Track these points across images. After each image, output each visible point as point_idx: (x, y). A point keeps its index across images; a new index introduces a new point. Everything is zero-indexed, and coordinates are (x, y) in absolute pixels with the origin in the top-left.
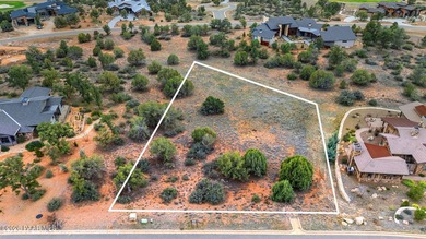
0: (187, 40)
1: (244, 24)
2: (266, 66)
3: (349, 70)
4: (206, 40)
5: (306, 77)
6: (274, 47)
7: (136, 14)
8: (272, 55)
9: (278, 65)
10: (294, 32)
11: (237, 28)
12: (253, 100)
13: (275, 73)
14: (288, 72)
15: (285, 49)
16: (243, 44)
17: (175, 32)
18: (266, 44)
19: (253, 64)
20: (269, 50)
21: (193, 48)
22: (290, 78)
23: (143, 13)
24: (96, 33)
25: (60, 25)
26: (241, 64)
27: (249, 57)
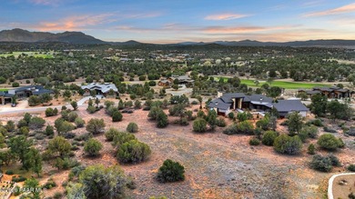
0: (148, 113)
1: (200, 100)
2: (226, 133)
3: (312, 136)
4: (167, 112)
5: (268, 142)
6: (231, 116)
7: (105, 95)
8: (230, 124)
9: (238, 132)
10: (247, 105)
11: (194, 103)
12: (217, 165)
13: (235, 139)
14: (248, 138)
15: (241, 118)
16: (201, 114)
17: (138, 107)
18: (223, 114)
19: (212, 131)
20: (226, 120)
21: (153, 118)
22: (252, 144)
23: (111, 93)
24: (64, 108)
25: (33, 103)
26: (200, 131)
27: (207, 125)
